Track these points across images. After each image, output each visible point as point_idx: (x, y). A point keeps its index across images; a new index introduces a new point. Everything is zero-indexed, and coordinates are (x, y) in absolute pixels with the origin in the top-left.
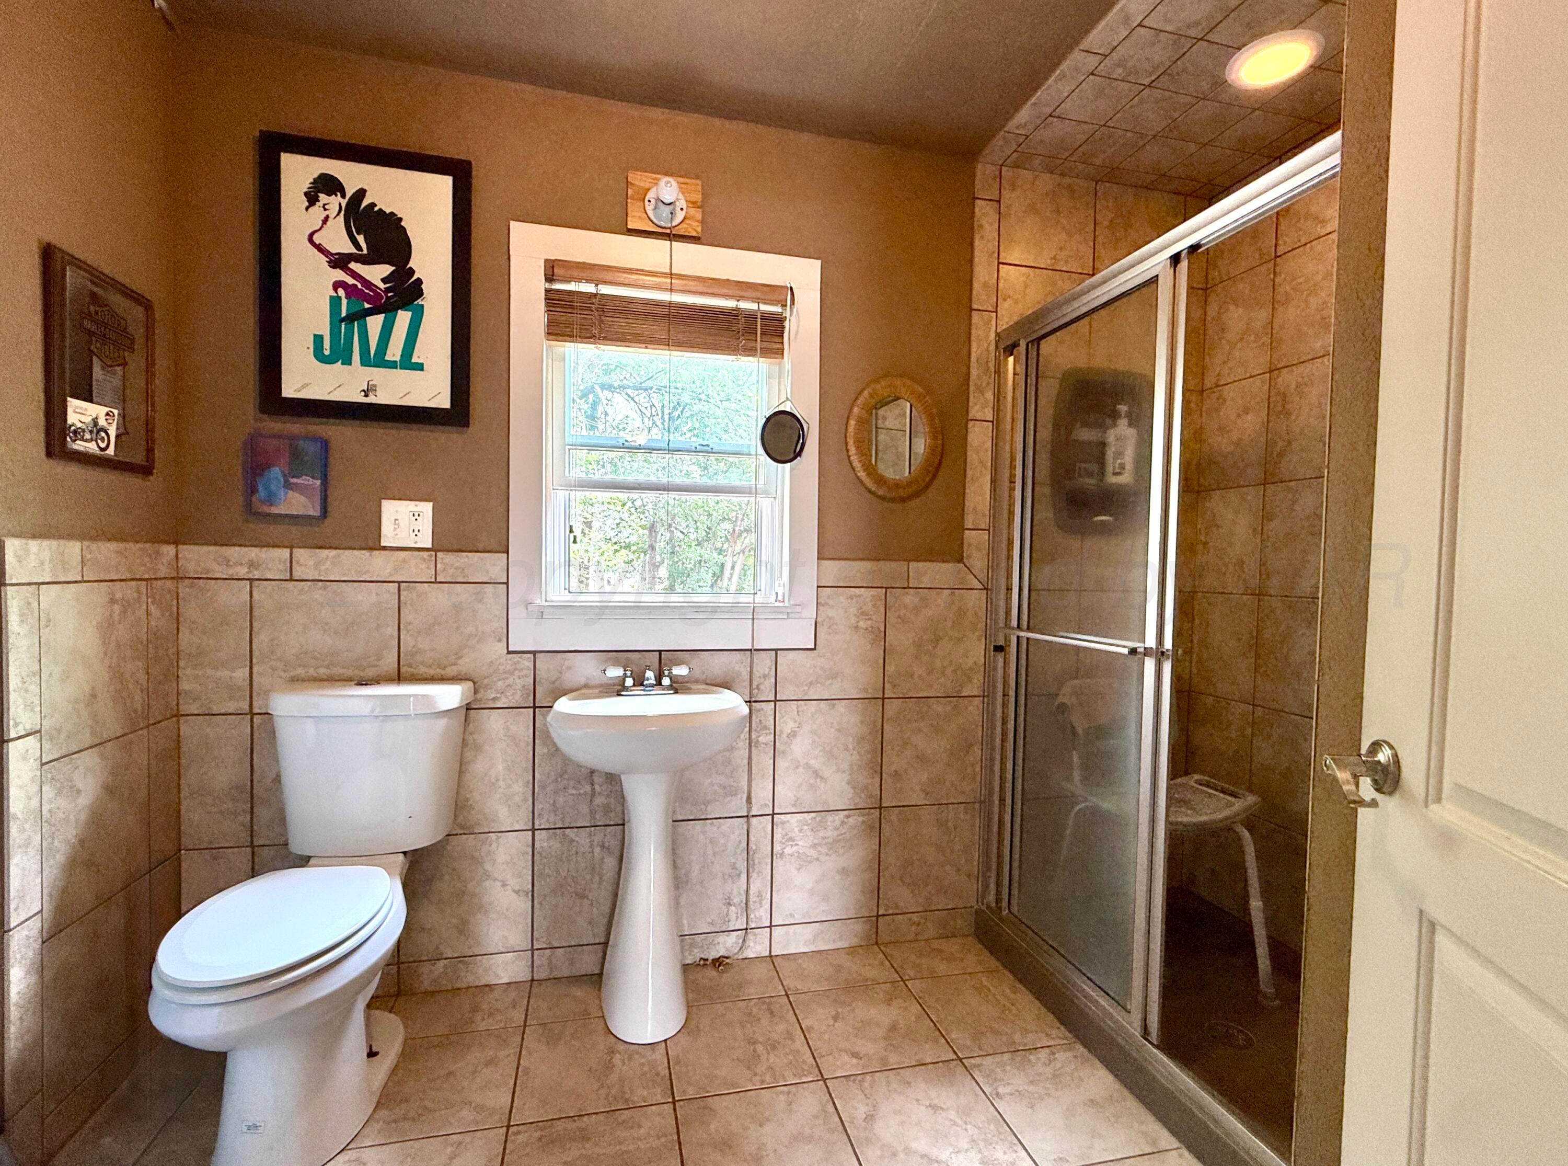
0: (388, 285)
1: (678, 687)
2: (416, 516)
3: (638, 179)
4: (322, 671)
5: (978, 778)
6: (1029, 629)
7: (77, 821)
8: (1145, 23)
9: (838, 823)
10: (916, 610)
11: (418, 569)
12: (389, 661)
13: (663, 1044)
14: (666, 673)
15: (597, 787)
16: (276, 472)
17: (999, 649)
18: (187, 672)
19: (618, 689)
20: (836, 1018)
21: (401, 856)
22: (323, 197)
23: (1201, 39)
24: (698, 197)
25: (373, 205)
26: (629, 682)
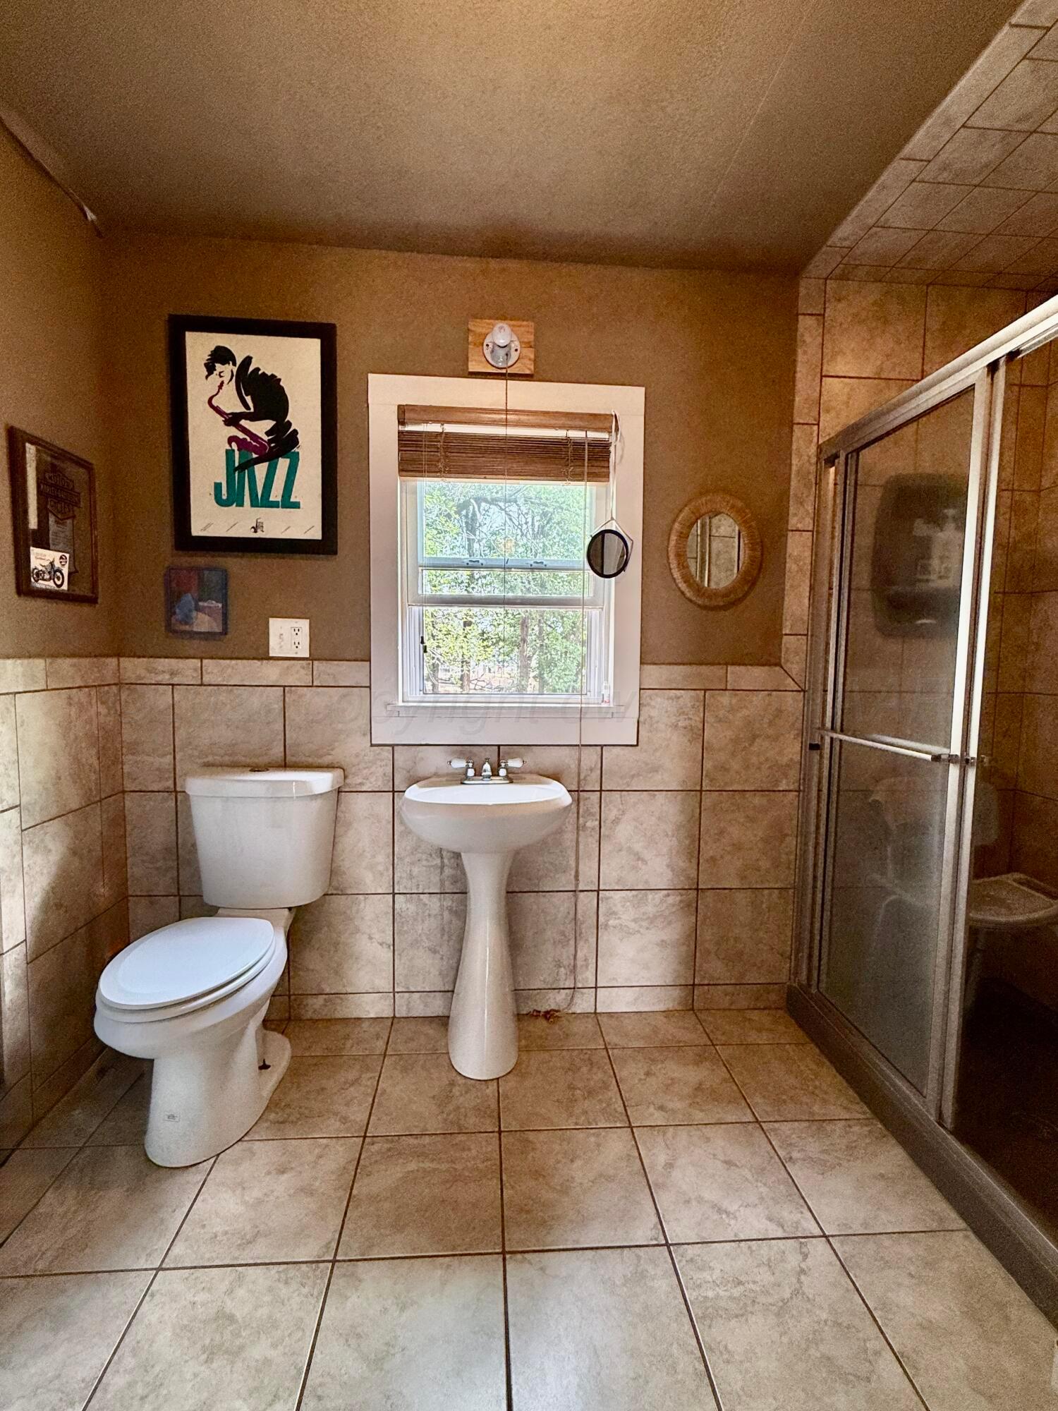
0: (270, 437)
1: (512, 777)
2: (297, 631)
3: (477, 326)
4: (227, 758)
5: (792, 867)
6: (842, 731)
7: (48, 873)
8: (969, 123)
9: (657, 901)
10: (732, 710)
11: (298, 675)
12: (277, 751)
13: (495, 1082)
14: (503, 765)
15: (446, 861)
16: (188, 598)
17: (814, 747)
18: (128, 758)
19: (461, 779)
20: (648, 1074)
21: (286, 912)
22: (219, 367)
23: (1035, 131)
24: (531, 338)
25: (258, 369)
26: (471, 773)
